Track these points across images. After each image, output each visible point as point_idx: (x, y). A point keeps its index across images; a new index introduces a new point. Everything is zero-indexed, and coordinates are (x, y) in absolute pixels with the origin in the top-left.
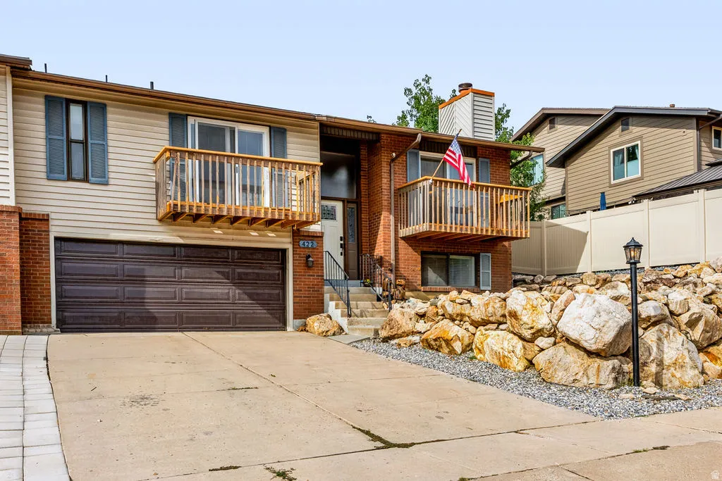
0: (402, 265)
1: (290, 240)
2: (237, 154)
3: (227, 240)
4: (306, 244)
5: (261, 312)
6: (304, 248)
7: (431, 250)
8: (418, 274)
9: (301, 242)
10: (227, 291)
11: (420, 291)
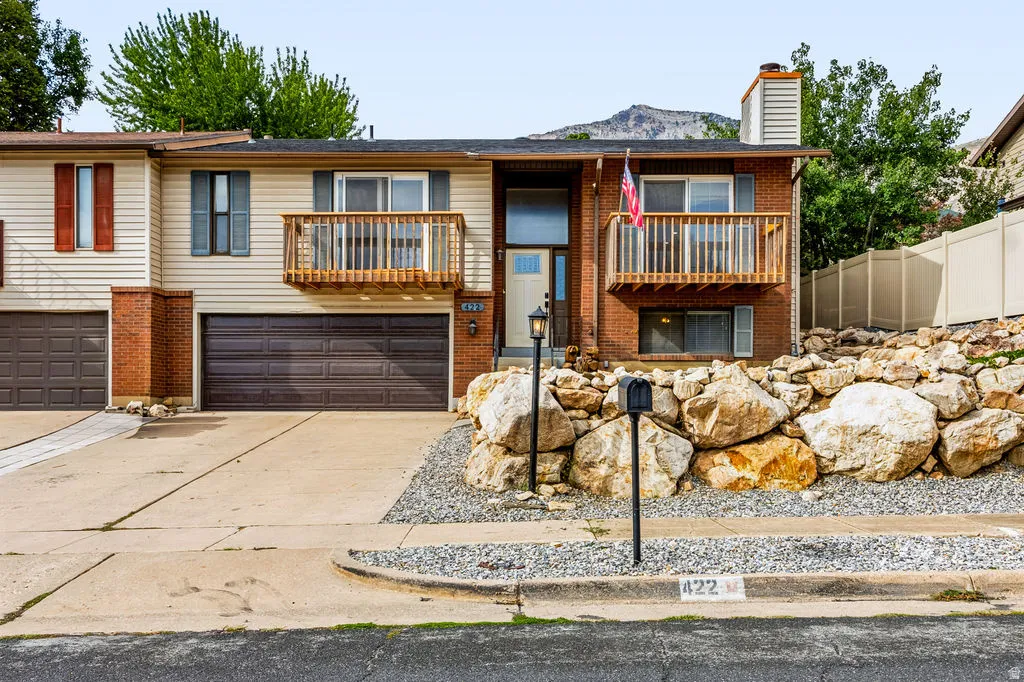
0: (608, 326)
1: (451, 303)
2: (389, 212)
3: (376, 307)
4: (470, 307)
5: (419, 388)
6: (467, 312)
7: (655, 305)
8: (635, 338)
9: (464, 305)
10: (380, 365)
11: (636, 360)
